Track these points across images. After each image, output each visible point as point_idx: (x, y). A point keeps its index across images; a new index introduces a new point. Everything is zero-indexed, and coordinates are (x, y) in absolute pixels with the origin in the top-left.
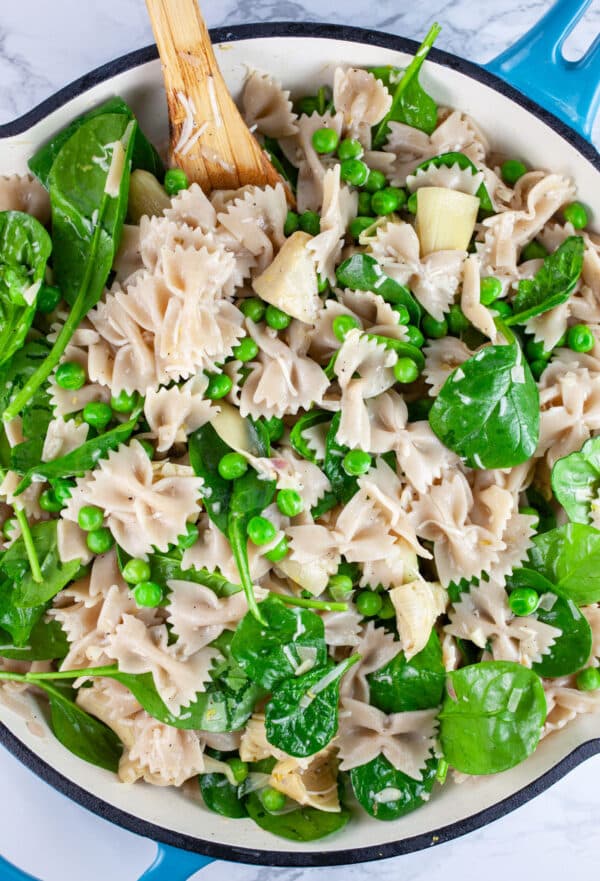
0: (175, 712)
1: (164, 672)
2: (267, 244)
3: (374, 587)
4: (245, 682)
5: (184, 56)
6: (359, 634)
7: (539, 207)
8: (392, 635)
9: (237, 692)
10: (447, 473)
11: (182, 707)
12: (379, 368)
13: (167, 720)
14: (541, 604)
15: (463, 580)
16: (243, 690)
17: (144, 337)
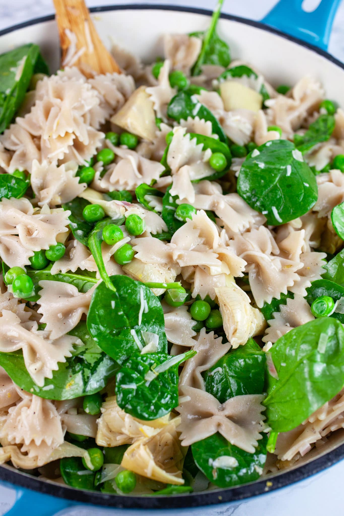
0: (40, 383)
1: (33, 352)
2: (120, 96)
3: (203, 297)
4: (99, 356)
5: (70, 9)
6: (194, 338)
7: (303, 100)
8: (221, 338)
9: (92, 365)
10: (253, 226)
11: (46, 379)
12: (199, 162)
13: (32, 390)
14: (337, 308)
15: (274, 299)
16: (97, 363)
17: (34, 142)
